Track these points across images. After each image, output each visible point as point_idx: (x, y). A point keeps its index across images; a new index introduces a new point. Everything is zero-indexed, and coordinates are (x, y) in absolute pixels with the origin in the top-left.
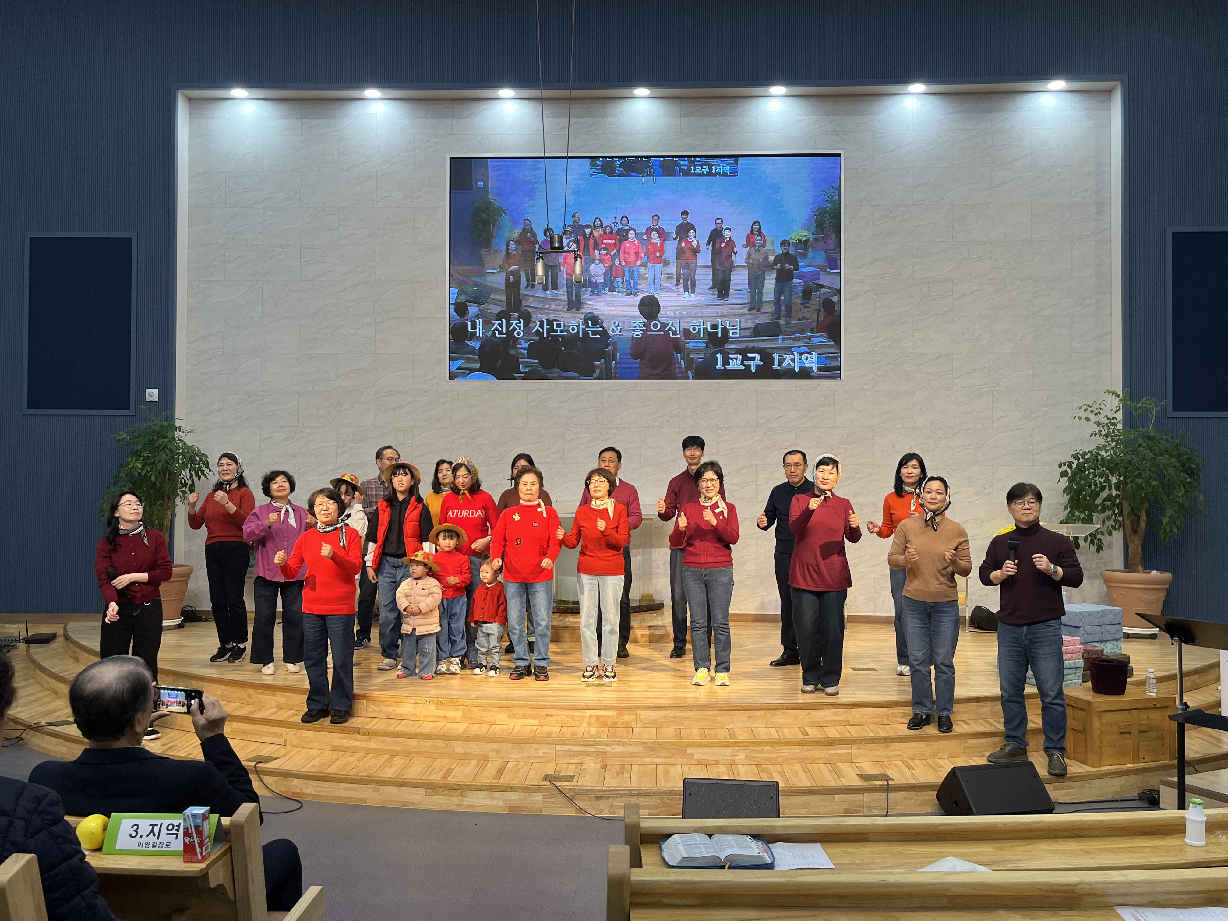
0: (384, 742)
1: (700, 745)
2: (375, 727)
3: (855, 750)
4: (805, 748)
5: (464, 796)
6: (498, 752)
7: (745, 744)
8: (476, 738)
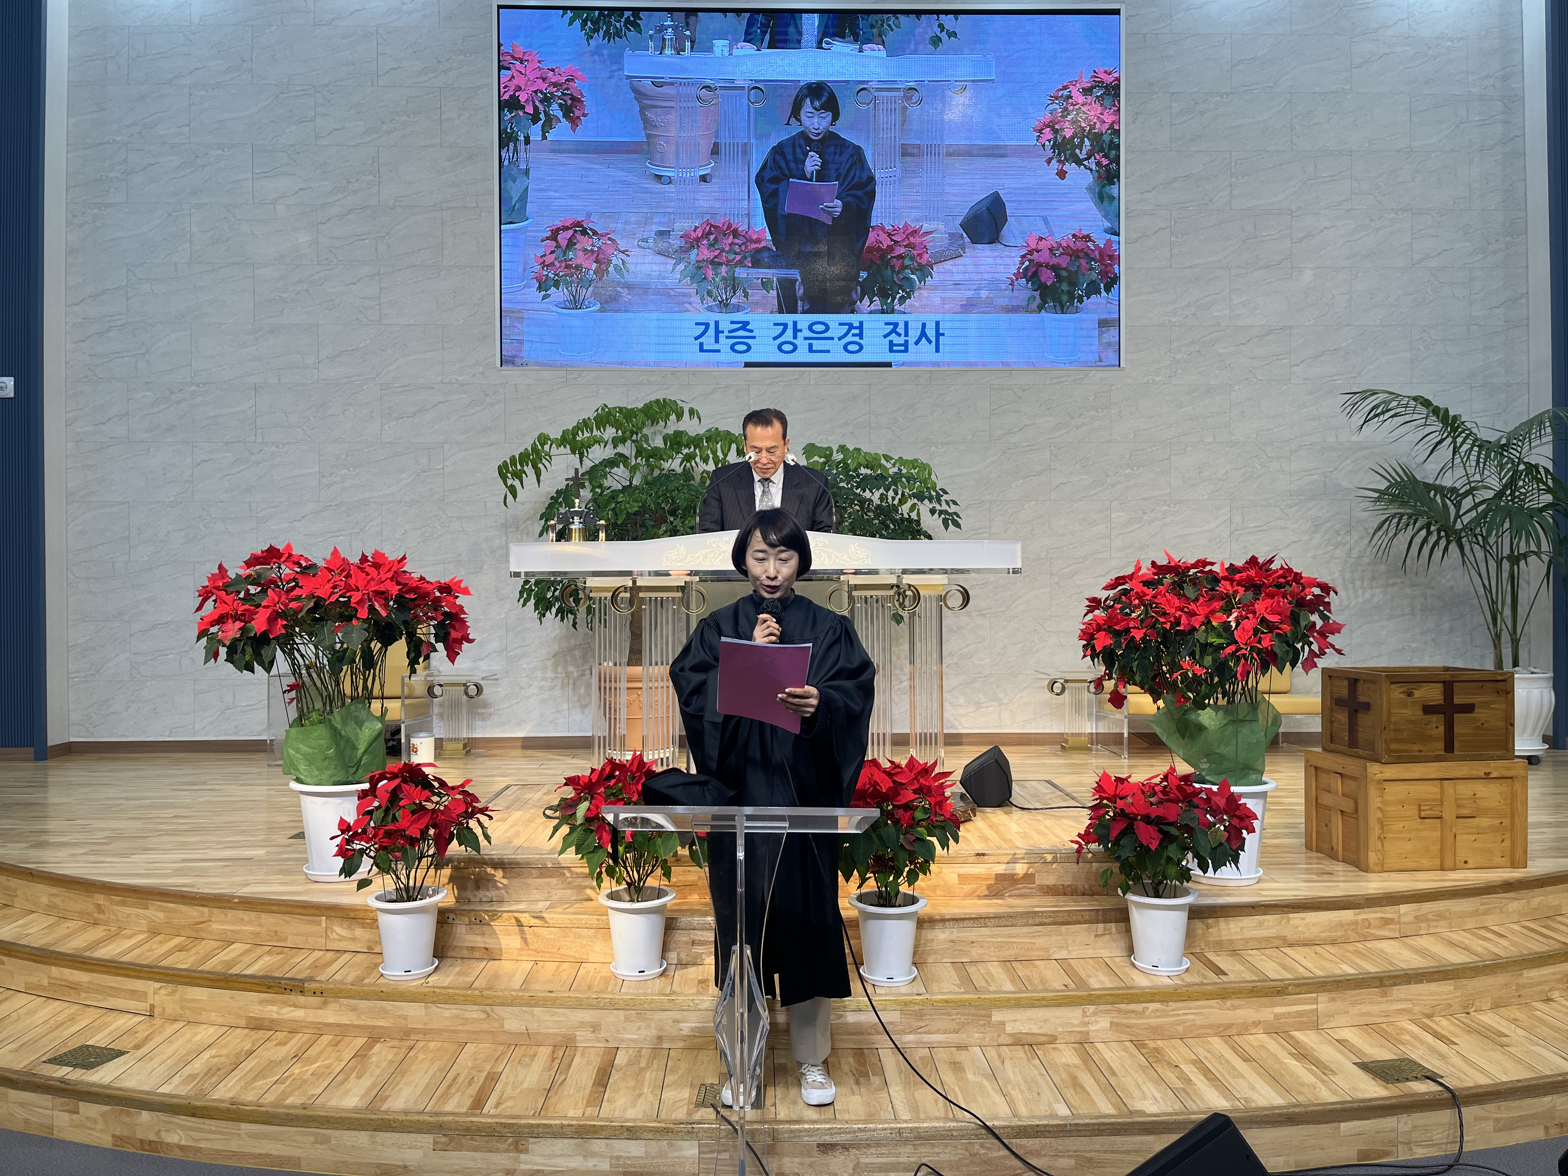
0: (354, 1009)
1: (1018, 1004)
2: (337, 977)
3: (1323, 1003)
4: (1229, 1003)
5: (521, 1152)
6: (595, 1027)
7: (1110, 999)
8: (549, 1002)
